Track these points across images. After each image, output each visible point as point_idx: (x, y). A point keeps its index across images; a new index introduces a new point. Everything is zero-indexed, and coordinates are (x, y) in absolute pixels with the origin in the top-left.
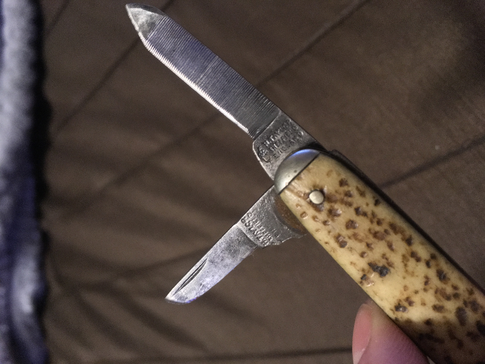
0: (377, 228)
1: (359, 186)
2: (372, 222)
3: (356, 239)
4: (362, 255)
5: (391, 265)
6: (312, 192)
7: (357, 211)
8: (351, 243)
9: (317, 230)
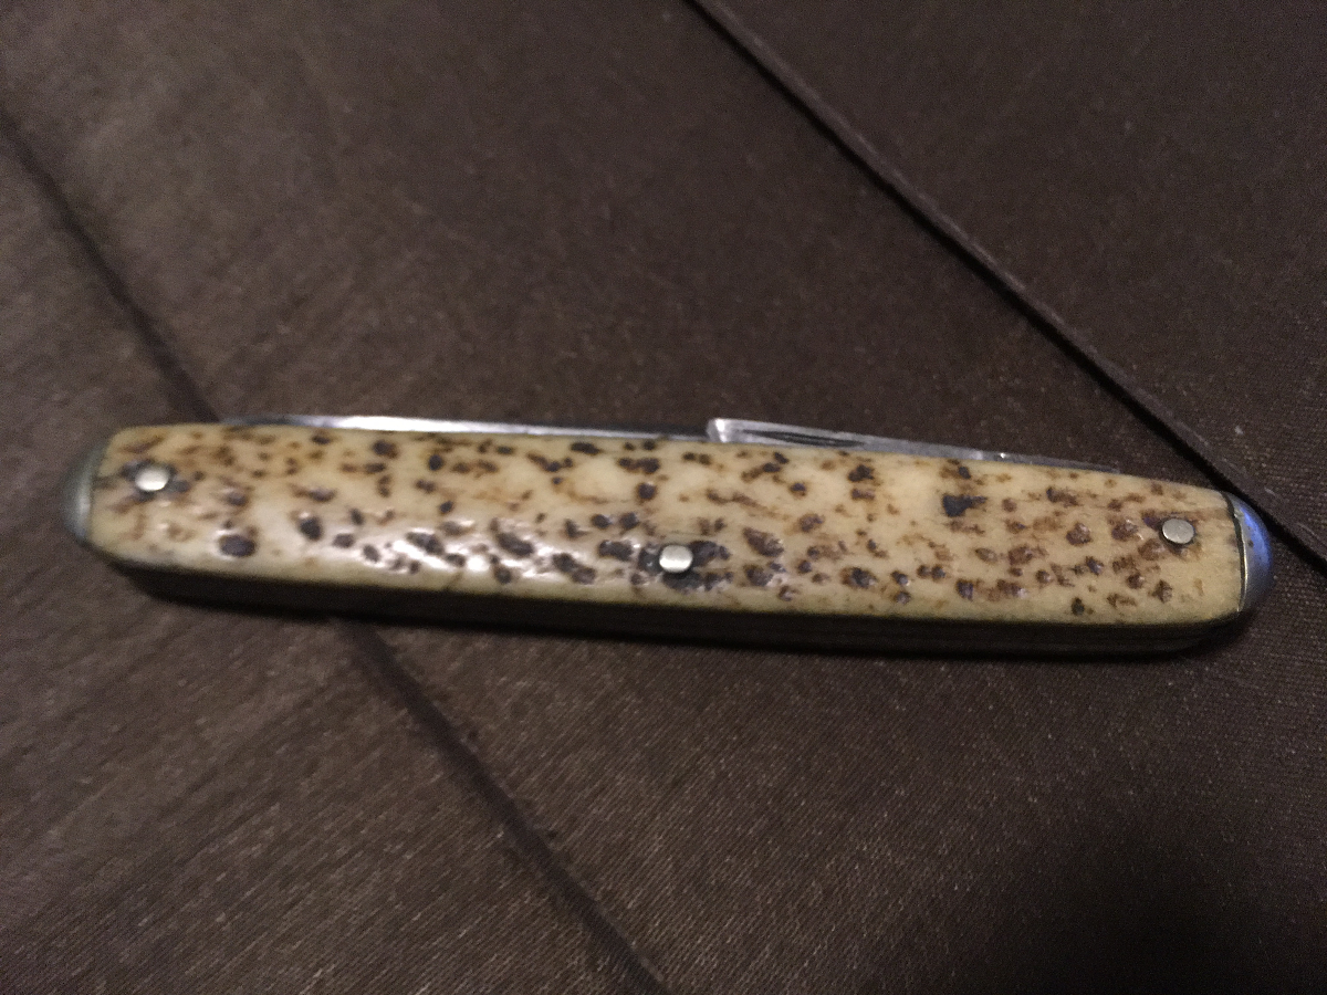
0: (1036, 565)
1: (1133, 609)
2: (1054, 567)
3: (1046, 520)
4: (1009, 505)
5: (954, 527)
7: (1091, 565)
8: (1043, 509)
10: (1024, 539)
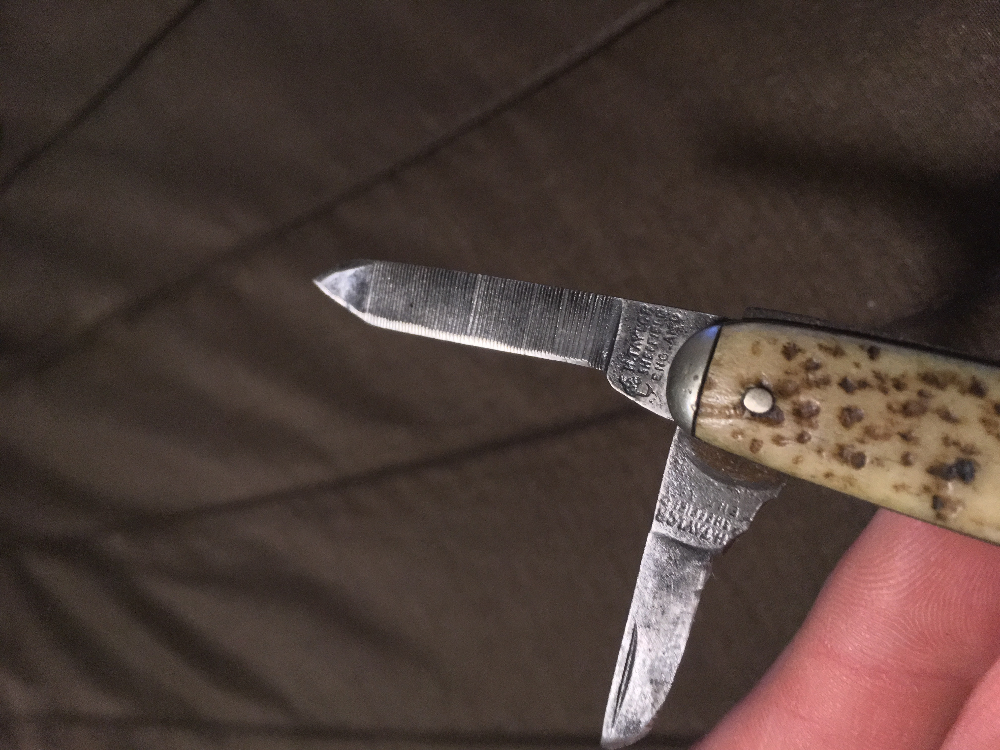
0: (902, 397)
1: (822, 342)
2: (885, 391)
3: (876, 437)
4: (906, 461)
5: (970, 450)
6: (743, 396)
7: (845, 385)
8: (871, 450)
9: (797, 461)
10: (905, 424)
